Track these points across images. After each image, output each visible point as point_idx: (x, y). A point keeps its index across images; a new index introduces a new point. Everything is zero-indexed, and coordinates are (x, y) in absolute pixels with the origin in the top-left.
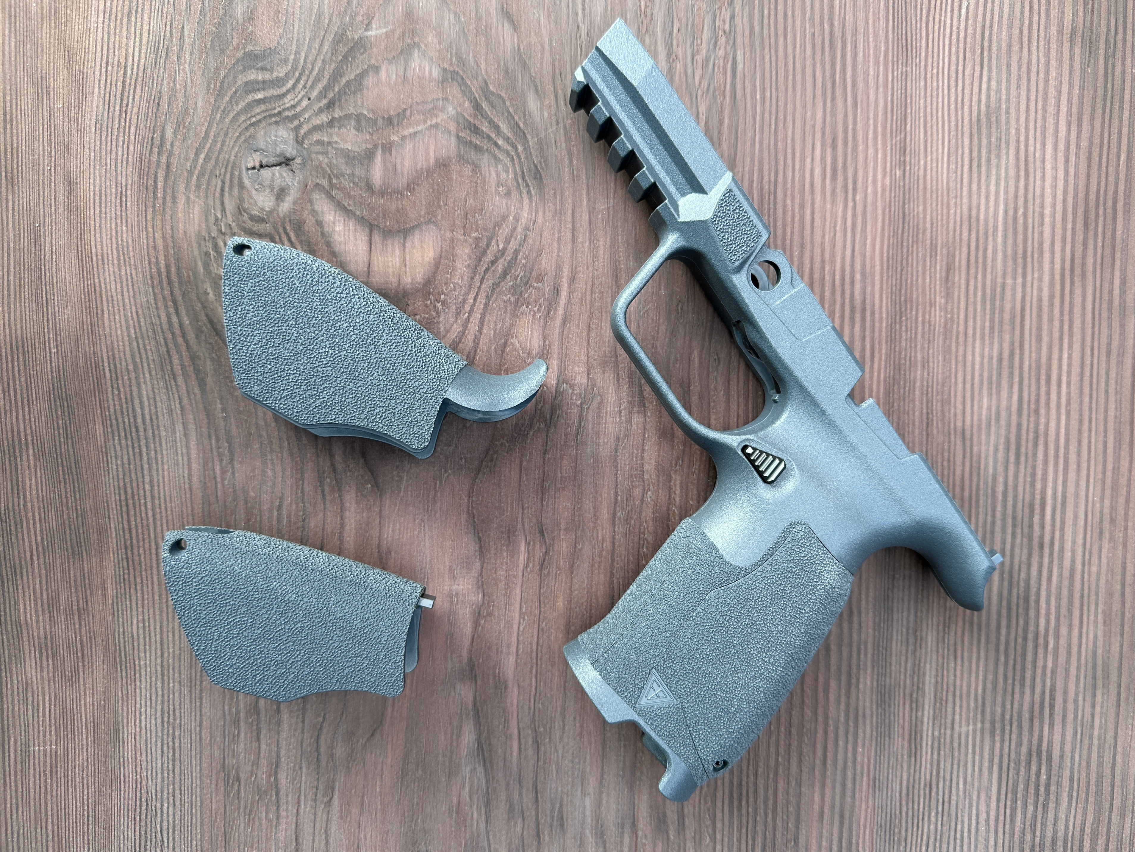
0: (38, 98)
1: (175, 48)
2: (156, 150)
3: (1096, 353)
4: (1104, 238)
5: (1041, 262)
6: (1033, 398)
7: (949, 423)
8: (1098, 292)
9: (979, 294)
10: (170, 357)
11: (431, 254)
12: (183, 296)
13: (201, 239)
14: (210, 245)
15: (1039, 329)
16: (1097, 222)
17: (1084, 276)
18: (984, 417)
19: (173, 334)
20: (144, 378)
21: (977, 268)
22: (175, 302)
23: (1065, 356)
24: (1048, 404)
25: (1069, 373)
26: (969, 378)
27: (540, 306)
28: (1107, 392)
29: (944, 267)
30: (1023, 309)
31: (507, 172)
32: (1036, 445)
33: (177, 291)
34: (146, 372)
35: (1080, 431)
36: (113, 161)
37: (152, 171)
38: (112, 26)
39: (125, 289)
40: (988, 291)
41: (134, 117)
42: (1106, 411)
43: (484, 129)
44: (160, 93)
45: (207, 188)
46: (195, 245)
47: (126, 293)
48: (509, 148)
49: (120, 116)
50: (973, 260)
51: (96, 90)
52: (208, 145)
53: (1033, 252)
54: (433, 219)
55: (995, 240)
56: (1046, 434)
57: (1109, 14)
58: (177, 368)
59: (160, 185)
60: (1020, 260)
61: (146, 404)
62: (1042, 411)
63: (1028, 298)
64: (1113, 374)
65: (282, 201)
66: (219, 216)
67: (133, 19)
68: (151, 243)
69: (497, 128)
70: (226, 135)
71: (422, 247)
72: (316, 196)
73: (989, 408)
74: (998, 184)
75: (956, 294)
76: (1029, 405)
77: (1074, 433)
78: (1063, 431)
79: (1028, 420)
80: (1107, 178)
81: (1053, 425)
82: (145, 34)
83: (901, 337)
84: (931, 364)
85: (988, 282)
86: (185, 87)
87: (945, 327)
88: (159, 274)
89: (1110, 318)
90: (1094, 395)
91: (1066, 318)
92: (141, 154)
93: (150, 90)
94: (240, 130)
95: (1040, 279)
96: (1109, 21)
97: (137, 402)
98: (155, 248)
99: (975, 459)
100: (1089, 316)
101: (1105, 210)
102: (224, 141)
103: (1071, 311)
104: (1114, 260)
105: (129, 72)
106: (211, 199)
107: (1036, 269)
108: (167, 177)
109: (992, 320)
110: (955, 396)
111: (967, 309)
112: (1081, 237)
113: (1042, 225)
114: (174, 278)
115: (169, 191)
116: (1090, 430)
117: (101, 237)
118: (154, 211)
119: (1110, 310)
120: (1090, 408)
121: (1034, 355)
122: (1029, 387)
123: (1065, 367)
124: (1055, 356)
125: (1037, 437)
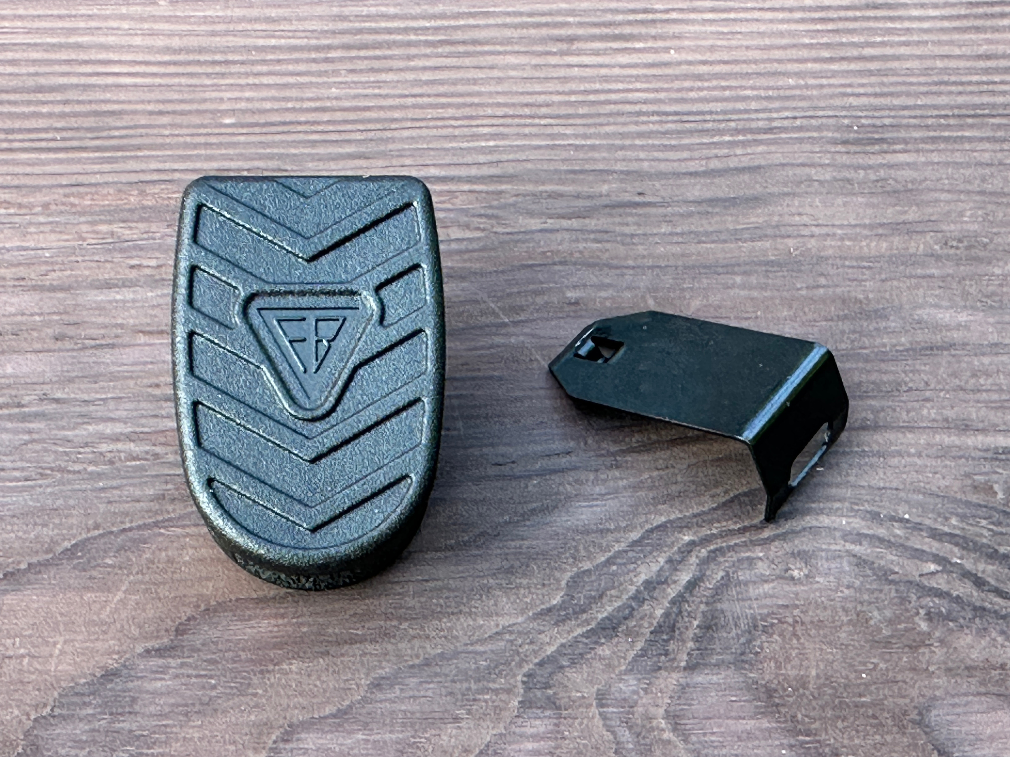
31: (751, 561)
43: (659, 612)
48: (693, 559)
54: (914, 715)
69: (650, 585)
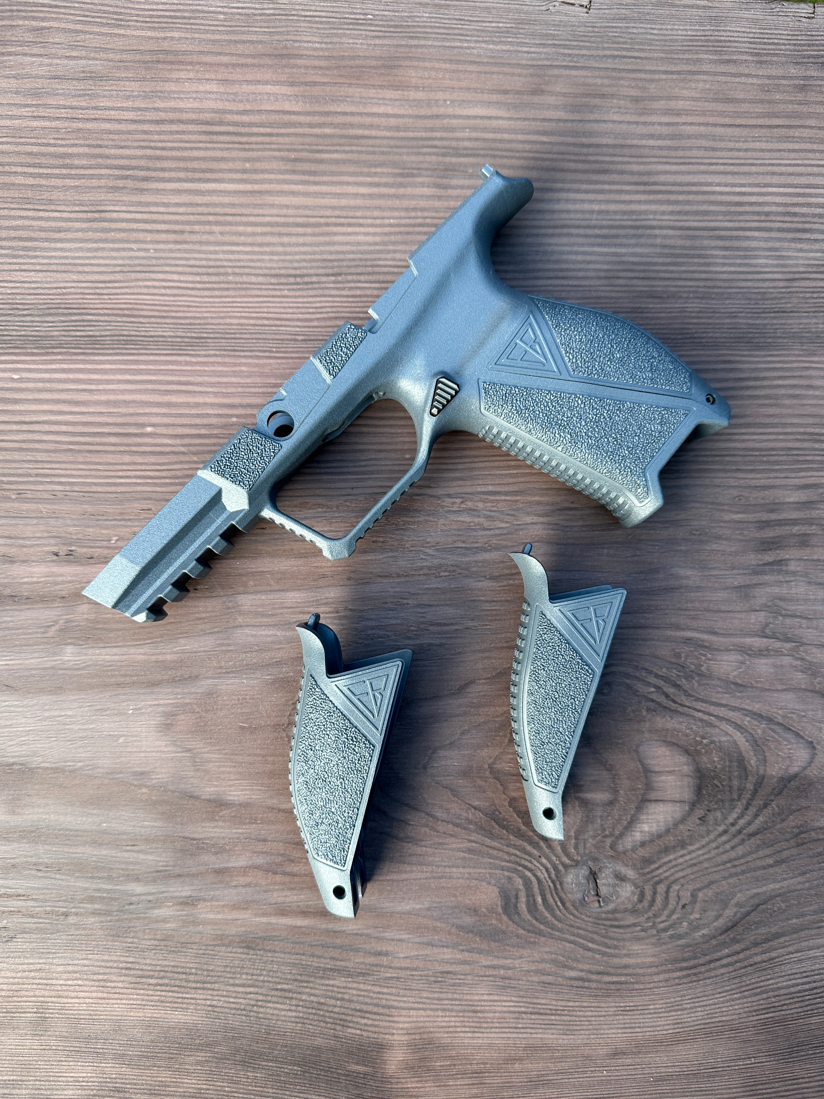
0: (547, 1084)
1: (502, 972)
2: (586, 984)
3: (714, 161)
4: (614, 155)
5: (640, 213)
6: (756, 218)
7: (781, 293)
8: (661, 160)
9: (671, 268)
10: (756, 963)
11: (663, 749)
12: (705, 955)
13: (659, 943)
14: (663, 935)
15: (697, 213)
16: (602, 162)
17: (649, 173)
18: (775, 262)
19: (736, 962)
20: (773, 984)
21: (649, 271)
22: (710, 962)
23: (717, 189)
24: (760, 204)
25: (734, 185)
26: (742, 276)
27: (701, 654)
28: (746, 150)
29: (650, 300)
30: (681, 228)
32: (795, 214)
33: (701, 961)
34: (768, 983)
35: (781, 174)
36: (597, 1019)
37: (604, 986)
38: (486, 1025)
39: (701, 1004)
40: (668, 260)
41: (560, 1003)
42: (763, 151)
44: (539, 982)
45: (617, 940)
46: (664, 947)
47: (704, 1003)
49: (559, 1015)
50: (642, 275)
51: (539, 1036)
52: (581, 941)
53: (632, 220)
55: (624, 255)
56: (786, 205)
57: (419, 154)
58: (765, 957)
59: (615, 979)
60: (640, 232)
61: (794, 982)
62: (767, 209)
63: (672, 224)
64: (731, 145)
65: (625, 876)
66: (639, 928)
67: (479, 1008)
68: (663, 984)
70: (572, 926)
71: (658, 757)
72: (620, 848)
73: (767, 257)
74: (577, 253)
75: (672, 289)
76: (762, 221)
77: (783, 180)
78: (782, 190)
79: (775, 221)
80: (563, 154)
81: (778, 199)
82: (492, 997)
83: (711, 337)
84: (733, 310)
85: (661, 260)
86: (533, 962)
87: (702, 298)
88: (689, 975)
89: (684, 149)
90: (750, 161)
91: (686, 188)
92: (590, 996)
93: (537, 991)
94: (568, 915)
95: (655, 213)
96: (425, 154)
97: (793, 990)
98: (666, 981)
99: (810, 270)
100: (683, 168)
101: (591, 155)
102: (578, 928)
103: (680, 184)
104: (632, 146)
105: (523, 1009)
106: (625, 936)
107: (645, 217)
108: (608, 974)
109: (693, 256)
110: (758, 288)
111: (685, 279)
112: (615, 176)
113: (608, 212)
114: (691, 963)
115: (619, 971)
116: (780, 165)
117: (660, 1026)
118: (637, 983)
119: (676, 149)
120: (761, 165)
121: (720, 218)
122: (747, 221)
123: (728, 189)
124: (720, 198)
125: (788, 214)
